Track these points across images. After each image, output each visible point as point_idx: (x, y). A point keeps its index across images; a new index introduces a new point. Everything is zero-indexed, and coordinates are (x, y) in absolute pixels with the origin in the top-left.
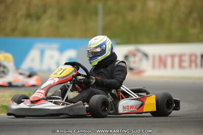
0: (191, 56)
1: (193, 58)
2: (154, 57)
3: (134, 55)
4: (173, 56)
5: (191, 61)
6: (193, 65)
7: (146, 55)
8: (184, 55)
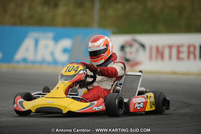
0: (189, 47)
1: (192, 49)
2: (151, 48)
3: (131, 46)
4: (170, 47)
6: (192, 56)
7: (143, 46)
8: (182, 46)
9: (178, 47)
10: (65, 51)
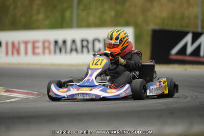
0: (44, 42)
1: (47, 44)
2: (7, 44)
4: (26, 43)
5: (44, 48)
6: (47, 51)
8: (38, 41)
9: (34, 43)
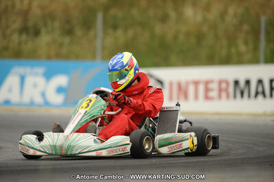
0: (220, 82)
1: (224, 86)
2: (171, 85)
4: (196, 83)
5: (220, 90)
6: (224, 95)
7: (160, 82)
8: (212, 82)
10: (60, 90)
